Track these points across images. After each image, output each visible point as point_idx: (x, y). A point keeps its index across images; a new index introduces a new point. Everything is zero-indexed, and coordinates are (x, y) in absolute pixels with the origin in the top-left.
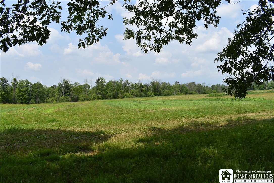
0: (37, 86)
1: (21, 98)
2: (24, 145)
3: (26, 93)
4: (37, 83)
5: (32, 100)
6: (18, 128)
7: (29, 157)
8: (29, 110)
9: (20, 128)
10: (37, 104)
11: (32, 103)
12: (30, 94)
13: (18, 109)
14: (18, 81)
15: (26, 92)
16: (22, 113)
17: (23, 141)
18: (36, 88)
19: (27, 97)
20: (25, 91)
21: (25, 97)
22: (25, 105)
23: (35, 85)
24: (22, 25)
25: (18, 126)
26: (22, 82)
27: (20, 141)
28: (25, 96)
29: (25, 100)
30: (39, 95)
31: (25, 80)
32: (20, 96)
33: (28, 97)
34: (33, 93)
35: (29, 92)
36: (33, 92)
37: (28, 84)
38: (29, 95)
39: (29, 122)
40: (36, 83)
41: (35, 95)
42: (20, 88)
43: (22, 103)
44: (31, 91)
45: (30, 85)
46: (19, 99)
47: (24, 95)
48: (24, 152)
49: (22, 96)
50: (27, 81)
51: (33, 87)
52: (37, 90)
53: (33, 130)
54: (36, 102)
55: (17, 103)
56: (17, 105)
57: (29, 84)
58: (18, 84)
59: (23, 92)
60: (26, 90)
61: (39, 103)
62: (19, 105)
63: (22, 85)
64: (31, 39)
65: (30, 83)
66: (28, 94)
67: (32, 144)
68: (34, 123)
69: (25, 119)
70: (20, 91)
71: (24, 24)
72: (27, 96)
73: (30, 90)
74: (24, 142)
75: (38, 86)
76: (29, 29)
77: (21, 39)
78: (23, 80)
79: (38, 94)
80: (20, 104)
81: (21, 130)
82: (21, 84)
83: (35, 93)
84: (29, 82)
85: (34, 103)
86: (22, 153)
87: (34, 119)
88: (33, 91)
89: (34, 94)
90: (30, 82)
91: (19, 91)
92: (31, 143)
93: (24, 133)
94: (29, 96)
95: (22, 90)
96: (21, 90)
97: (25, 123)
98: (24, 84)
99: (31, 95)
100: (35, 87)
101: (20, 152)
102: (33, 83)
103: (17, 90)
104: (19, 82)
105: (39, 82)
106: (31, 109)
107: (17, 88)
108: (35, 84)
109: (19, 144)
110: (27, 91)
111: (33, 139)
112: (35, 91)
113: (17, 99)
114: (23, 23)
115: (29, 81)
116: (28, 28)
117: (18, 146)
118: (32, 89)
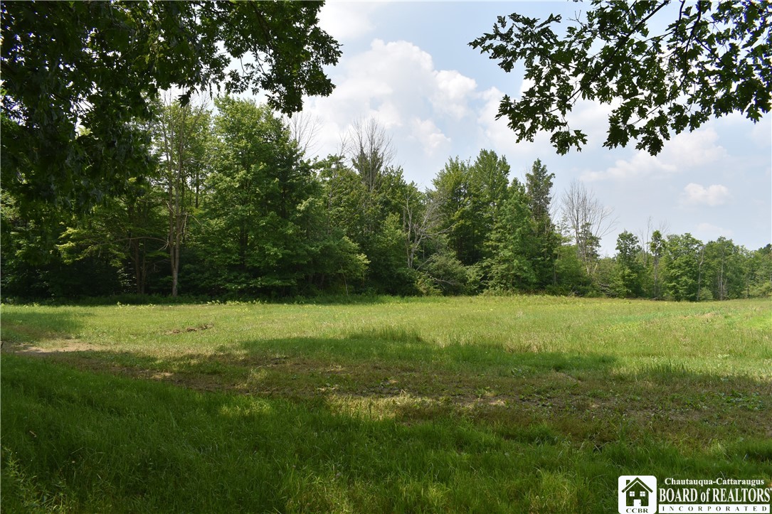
0: (718, 250)
1: (673, 284)
2: (696, 417)
3: (689, 271)
4: (719, 240)
5: (705, 291)
6: (675, 368)
7: (715, 458)
8: (700, 320)
9: (683, 368)
10: (720, 303)
11: (705, 299)
12: (698, 273)
13: (669, 316)
14: (664, 237)
15: (687, 269)
16: (683, 326)
17: (692, 405)
18: (715, 257)
19: (690, 281)
20: (684, 265)
21: (686, 281)
22: (685, 304)
23: (711, 246)
24: (696, 73)
25: (675, 361)
26: (674, 239)
27: (685, 404)
28: (684, 278)
29: (686, 289)
30: (725, 277)
31: (682, 236)
32: (671, 279)
33: (693, 283)
34: (707, 270)
35: (696, 266)
36: (708, 267)
37: (692, 244)
38: (695, 276)
39: (703, 353)
40: (715, 240)
41: (714, 276)
42: (669, 257)
43: (678, 299)
44: (702, 265)
45: (697, 248)
46: (668, 287)
47: (682, 275)
48: (698, 438)
49: (676, 278)
50: (688, 236)
51: (706, 253)
52: (720, 262)
53: (719, 378)
54: (716, 297)
55: (663, 299)
56: (666, 303)
57: (696, 246)
58: (664, 246)
59: (679, 267)
60: (687, 263)
61: (724, 299)
62: (671, 303)
63: (675, 249)
64: (724, 106)
65: (697, 242)
66: (694, 273)
67: (720, 417)
68: (719, 356)
69: (692, 345)
70: (670, 266)
71: (700, 69)
72: (691, 278)
73: (699, 262)
74: (697, 409)
75: (723, 249)
76: (716, 79)
77: (696, 112)
78: (676, 236)
79: (722, 271)
80: (672, 300)
81: (684, 375)
82: (671, 246)
83: (713, 269)
84: (693, 240)
85: (712, 297)
86: (692, 440)
87: (719, 345)
88: (708, 263)
89: (711, 272)
90: (697, 239)
91: (668, 266)
92: (715, 416)
93: (692, 384)
94: (696, 279)
95: (676, 262)
96: (672, 263)
97: (694, 355)
98: (681, 247)
99: (701, 274)
100: (712, 253)
101: (685, 437)
102: (705, 243)
103: (662, 262)
104: (667, 240)
105: (724, 238)
106: (708, 316)
107: (663, 258)
108: (711, 244)
109: (682, 413)
110: (690, 266)
111: (722, 405)
112: (714, 263)
113: (665, 289)
114: (698, 69)
115: (695, 236)
116: (712, 77)
117: (681, 418)
118: (704, 259)
